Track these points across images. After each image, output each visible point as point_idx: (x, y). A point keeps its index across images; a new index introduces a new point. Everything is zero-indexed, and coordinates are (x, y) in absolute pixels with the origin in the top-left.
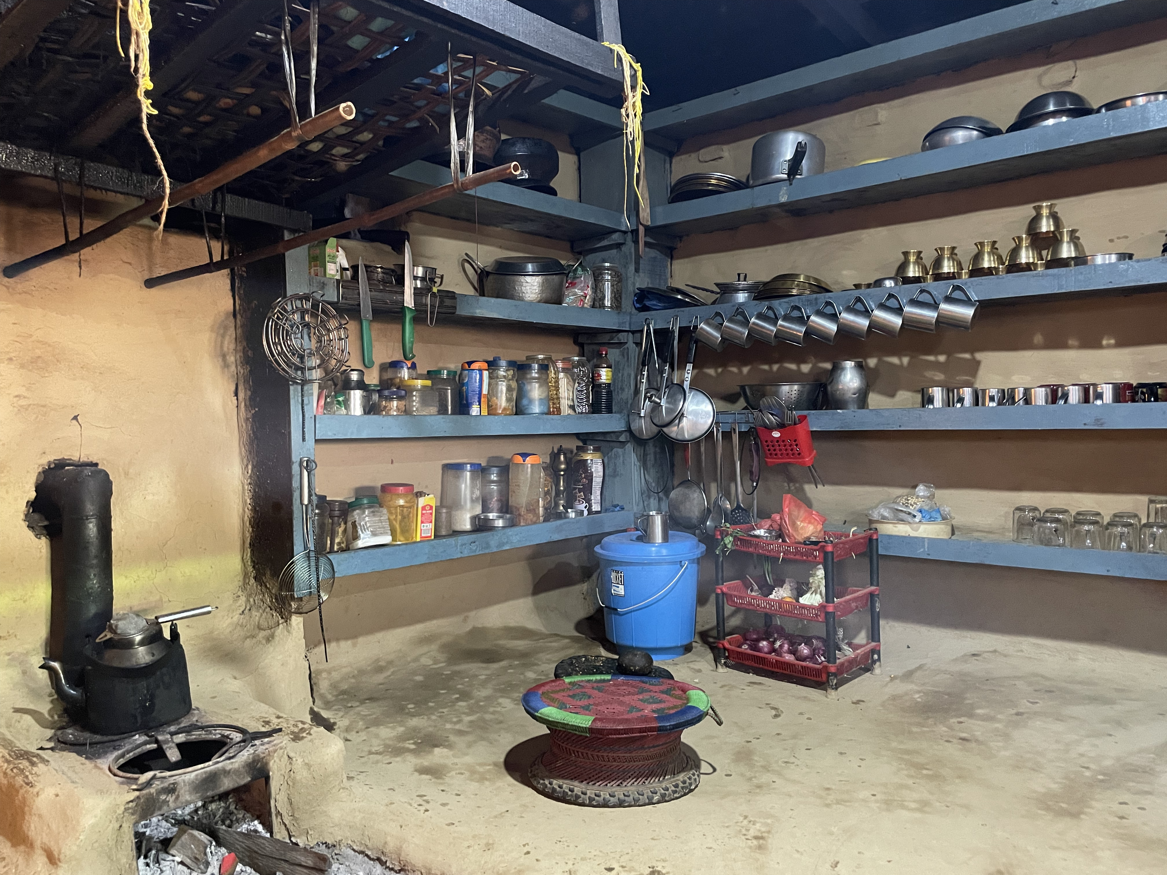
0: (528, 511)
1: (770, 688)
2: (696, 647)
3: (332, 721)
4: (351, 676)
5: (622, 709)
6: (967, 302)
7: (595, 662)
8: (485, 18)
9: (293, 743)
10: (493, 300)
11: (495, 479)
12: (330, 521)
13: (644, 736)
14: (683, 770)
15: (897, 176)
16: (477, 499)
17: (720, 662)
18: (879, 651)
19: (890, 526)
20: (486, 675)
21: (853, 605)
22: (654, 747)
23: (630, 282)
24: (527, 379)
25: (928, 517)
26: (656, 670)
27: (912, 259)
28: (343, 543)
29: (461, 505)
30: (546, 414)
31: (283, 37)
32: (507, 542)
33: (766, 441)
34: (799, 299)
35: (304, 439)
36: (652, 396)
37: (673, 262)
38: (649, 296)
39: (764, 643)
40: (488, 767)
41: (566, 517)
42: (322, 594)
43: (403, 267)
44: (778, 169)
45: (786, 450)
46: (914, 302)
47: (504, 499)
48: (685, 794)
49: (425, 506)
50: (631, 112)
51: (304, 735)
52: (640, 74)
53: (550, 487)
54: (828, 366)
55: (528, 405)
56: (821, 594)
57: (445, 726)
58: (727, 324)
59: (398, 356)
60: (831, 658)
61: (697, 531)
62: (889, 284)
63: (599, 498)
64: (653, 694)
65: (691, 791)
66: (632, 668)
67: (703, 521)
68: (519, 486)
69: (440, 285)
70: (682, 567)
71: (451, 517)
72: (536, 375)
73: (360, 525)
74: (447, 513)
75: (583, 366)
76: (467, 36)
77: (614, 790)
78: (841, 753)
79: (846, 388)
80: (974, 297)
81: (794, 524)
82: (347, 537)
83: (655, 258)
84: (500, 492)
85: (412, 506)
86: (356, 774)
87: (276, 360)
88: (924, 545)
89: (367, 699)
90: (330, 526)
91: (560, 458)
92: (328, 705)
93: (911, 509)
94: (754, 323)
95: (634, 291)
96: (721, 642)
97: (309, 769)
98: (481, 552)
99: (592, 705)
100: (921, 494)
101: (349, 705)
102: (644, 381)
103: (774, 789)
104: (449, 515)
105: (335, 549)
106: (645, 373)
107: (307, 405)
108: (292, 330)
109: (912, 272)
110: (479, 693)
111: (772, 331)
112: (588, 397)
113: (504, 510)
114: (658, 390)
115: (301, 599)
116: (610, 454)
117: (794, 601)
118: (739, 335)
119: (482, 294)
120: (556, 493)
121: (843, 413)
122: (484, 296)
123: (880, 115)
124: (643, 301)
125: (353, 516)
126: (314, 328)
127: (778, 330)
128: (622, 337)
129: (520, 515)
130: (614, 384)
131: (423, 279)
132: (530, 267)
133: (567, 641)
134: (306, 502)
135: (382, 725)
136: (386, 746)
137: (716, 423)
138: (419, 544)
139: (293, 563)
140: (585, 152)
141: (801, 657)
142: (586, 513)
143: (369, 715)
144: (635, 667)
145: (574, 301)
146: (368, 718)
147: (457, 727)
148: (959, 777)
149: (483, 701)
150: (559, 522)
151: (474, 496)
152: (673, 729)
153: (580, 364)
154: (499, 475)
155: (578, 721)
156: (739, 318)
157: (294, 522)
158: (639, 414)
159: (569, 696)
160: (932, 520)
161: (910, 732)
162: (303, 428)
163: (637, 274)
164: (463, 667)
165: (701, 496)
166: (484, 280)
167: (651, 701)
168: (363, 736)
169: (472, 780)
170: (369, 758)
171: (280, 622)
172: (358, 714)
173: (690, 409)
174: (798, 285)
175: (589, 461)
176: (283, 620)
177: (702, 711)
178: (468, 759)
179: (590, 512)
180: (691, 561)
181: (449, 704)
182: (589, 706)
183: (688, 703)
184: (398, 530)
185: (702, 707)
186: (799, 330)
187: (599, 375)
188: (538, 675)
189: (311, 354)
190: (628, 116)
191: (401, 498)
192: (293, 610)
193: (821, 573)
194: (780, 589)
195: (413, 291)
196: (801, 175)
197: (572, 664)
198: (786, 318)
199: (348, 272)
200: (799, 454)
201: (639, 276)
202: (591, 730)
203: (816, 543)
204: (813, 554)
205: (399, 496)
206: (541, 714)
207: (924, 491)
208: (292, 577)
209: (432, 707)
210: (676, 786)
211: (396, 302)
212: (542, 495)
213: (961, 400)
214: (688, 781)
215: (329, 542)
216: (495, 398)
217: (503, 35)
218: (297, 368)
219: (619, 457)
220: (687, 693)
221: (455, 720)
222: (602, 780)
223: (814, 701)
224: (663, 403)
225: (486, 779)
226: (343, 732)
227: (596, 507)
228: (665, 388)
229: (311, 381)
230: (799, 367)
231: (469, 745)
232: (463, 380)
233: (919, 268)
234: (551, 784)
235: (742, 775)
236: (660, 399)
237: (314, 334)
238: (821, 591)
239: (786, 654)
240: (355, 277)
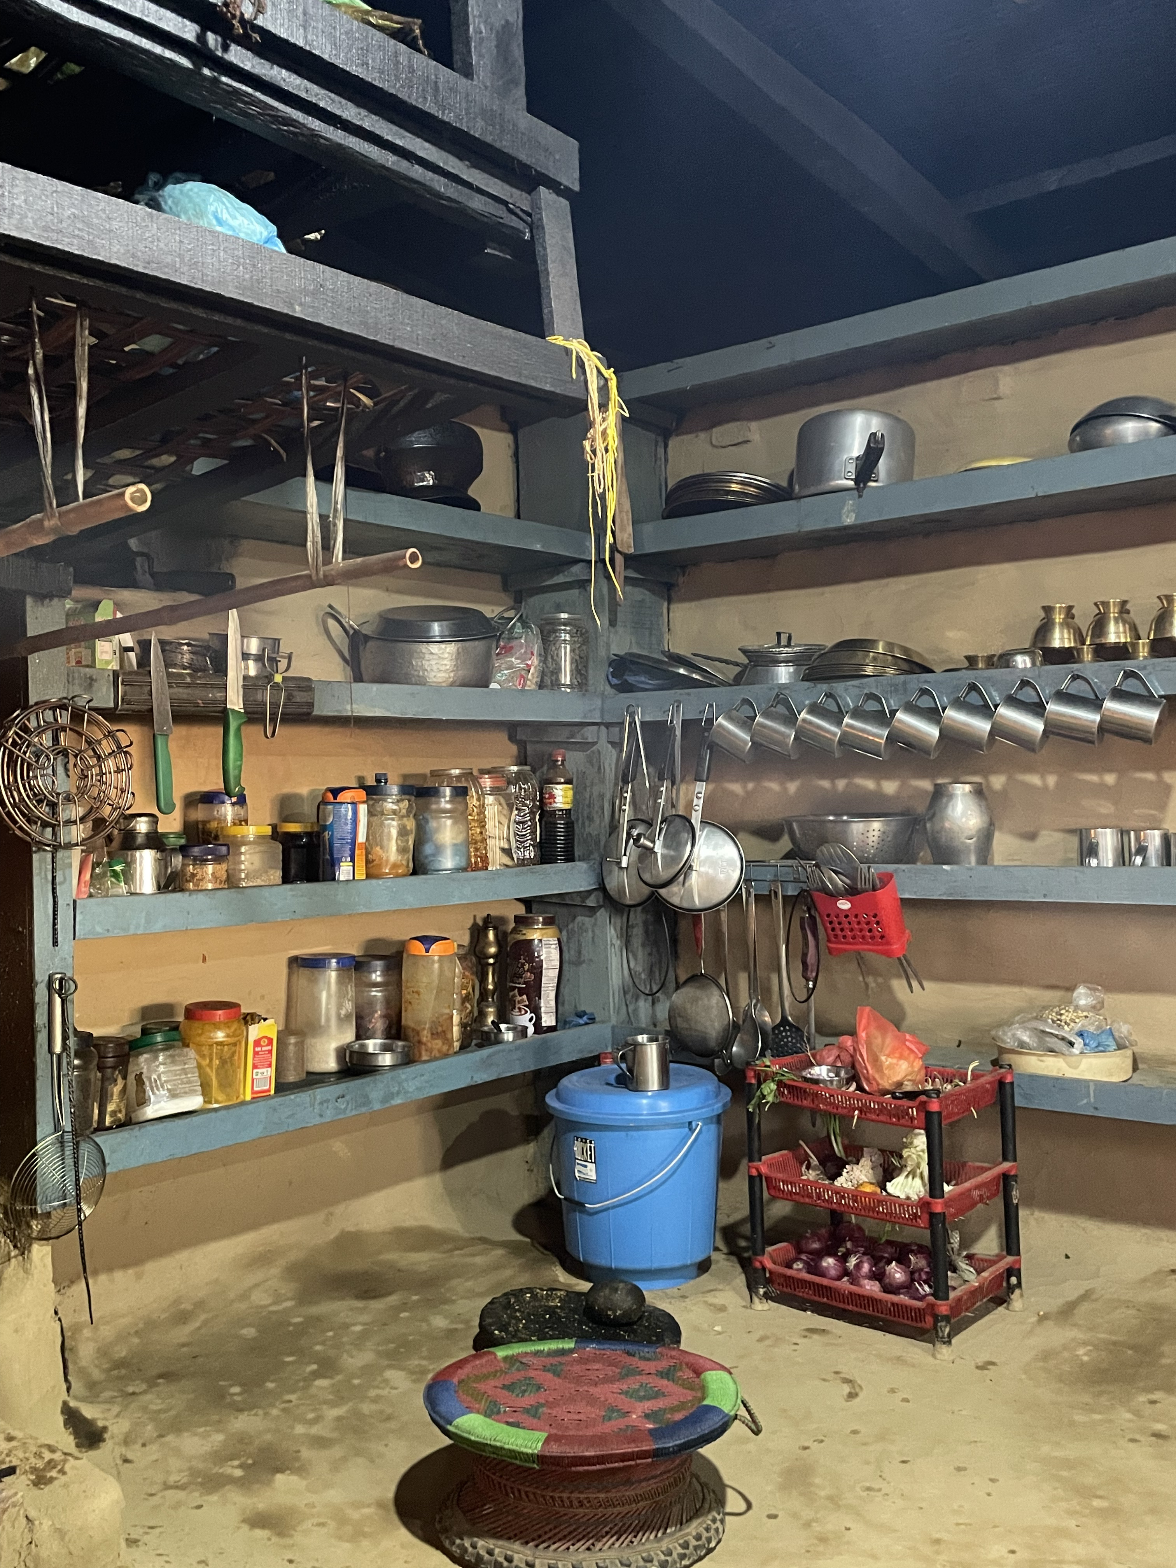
0: (435, 1035)
1: (840, 1341)
2: (718, 1262)
3: (100, 1424)
4: (132, 1331)
5: (594, 1412)
6: (1147, 699)
7: (548, 1300)
8: (361, 323)
9: (35, 1492)
10: (375, 687)
11: (379, 979)
12: (99, 1075)
13: (631, 1466)
14: (696, 1513)
15: (1030, 490)
16: (348, 1016)
17: (757, 1293)
18: (1019, 1270)
19: (1033, 1059)
20: (364, 1324)
21: (976, 1193)
22: (647, 1480)
23: (601, 642)
24: (431, 811)
25: (1093, 1044)
26: (650, 1315)
27: (1058, 618)
28: (120, 1111)
29: (320, 1027)
30: (464, 870)
31: (31, 371)
32: (398, 1093)
33: (828, 916)
34: (876, 681)
35: (55, 943)
36: (639, 835)
37: (672, 607)
38: (633, 667)
39: (829, 1262)
40: (366, 1511)
41: (498, 1041)
42: (84, 1207)
43: (224, 639)
44: (840, 471)
45: (861, 930)
46: (1063, 697)
47: (393, 1013)
48: (701, 1558)
49: (260, 1039)
50: (600, 446)
51: (54, 1473)
52: (613, 384)
53: (470, 989)
54: (926, 785)
55: (434, 855)
56: (922, 1178)
57: (293, 1428)
58: (761, 720)
59: (215, 784)
60: (941, 1290)
61: (716, 1061)
62: (1022, 662)
63: (553, 1003)
64: (644, 1379)
65: (710, 1551)
66: (609, 1313)
67: (727, 1043)
68: (418, 993)
69: (287, 670)
70: (692, 1130)
71: (303, 1051)
72: (448, 806)
73: (149, 1079)
74: (296, 1044)
75: (525, 782)
76: (331, 348)
77: (581, 1557)
78: (959, 1469)
79: (956, 828)
80: (1158, 690)
81: (875, 1060)
82: (128, 1099)
83: (643, 601)
84: (387, 1001)
85: (237, 1042)
86: (141, 1531)
87: (9, 814)
88: (1089, 1094)
89: (161, 1376)
90: (99, 1083)
91: (486, 936)
92: (93, 1391)
93: (1066, 1032)
94: (804, 720)
95: (608, 658)
96: (759, 1258)
97: (62, 1539)
98: (354, 1113)
99: (543, 1405)
100: (1082, 1002)
101: (130, 1389)
102: (626, 808)
103: (848, 1543)
104: (301, 1045)
105: (107, 1124)
106: (628, 795)
107: (61, 884)
108: (37, 762)
109: (1060, 639)
110: (350, 1360)
111: (835, 734)
112: (533, 832)
113: (393, 1031)
114: (650, 824)
115: (48, 1215)
116: (570, 927)
117: (879, 1190)
118: (781, 738)
119: (358, 678)
120: (481, 994)
121: (952, 870)
122: (361, 681)
123: (1001, 384)
124: (623, 675)
125: (138, 1065)
126: (76, 756)
127: (844, 734)
128: (590, 734)
129: (420, 1042)
130: (577, 811)
131: (259, 658)
132: (436, 628)
133: (500, 1252)
134: (58, 1049)
135: (188, 1431)
136: (193, 1473)
137: (746, 881)
138: (251, 1107)
139: (34, 1155)
140: (527, 429)
141: (891, 1285)
142: (531, 1030)
143: (165, 1411)
144: (615, 1312)
145: (510, 679)
146: (162, 1416)
147: (315, 1430)
148: (1153, 1511)
149: (358, 1377)
150: (486, 1052)
151: (343, 1012)
152: (680, 1450)
153: (520, 777)
154: (386, 971)
155: (520, 1442)
156: (781, 709)
157: (38, 1084)
158: (620, 863)
159: (504, 1387)
160: (1100, 1048)
161: (1072, 1424)
162: (54, 924)
163: (611, 629)
164: (325, 1308)
165: (721, 1000)
166: (361, 648)
167: (642, 1394)
168: (154, 1452)
169: (340, 1538)
170: (163, 1497)
171: (13, 1254)
172: (145, 1409)
173: (703, 855)
174: (875, 659)
175: (536, 942)
176: (17, 1252)
177: (727, 1415)
178: (334, 1496)
179: (537, 1025)
180: (707, 1121)
181: (301, 1384)
182: (537, 1409)
183: (704, 1399)
184: (215, 1083)
185: (727, 1407)
186: (878, 734)
187: (552, 796)
188: (452, 1322)
189: (68, 799)
190: (594, 452)
191: (219, 1029)
192: (34, 1235)
193: (920, 1141)
194: (855, 1167)
195: (241, 683)
196: (876, 481)
197: (508, 1306)
198: (857, 714)
199: (132, 655)
200: (882, 937)
201: (616, 632)
202: (541, 1458)
203: (911, 1096)
204: (908, 1114)
205: (217, 1027)
206: (457, 1427)
207: (1087, 996)
208: (33, 1179)
209: (270, 1392)
210: (686, 1546)
211: (214, 701)
212: (458, 1004)
213: (1142, 850)
214: (705, 1535)
215: (96, 1111)
216: (378, 848)
217: (392, 347)
218: (45, 825)
219: (586, 931)
220: (702, 1376)
221: (311, 1416)
222: (560, 1540)
223: (913, 1366)
224: (658, 847)
225: (365, 1535)
226: (119, 1444)
227: (548, 1020)
228: (662, 823)
229: (69, 846)
230: (879, 785)
231: (336, 1466)
232: (325, 820)
233: (1069, 632)
234: (474, 1546)
235: (795, 1516)
236: (653, 842)
237: (75, 766)
238: (921, 1173)
239: (866, 1281)
240: (144, 661)
